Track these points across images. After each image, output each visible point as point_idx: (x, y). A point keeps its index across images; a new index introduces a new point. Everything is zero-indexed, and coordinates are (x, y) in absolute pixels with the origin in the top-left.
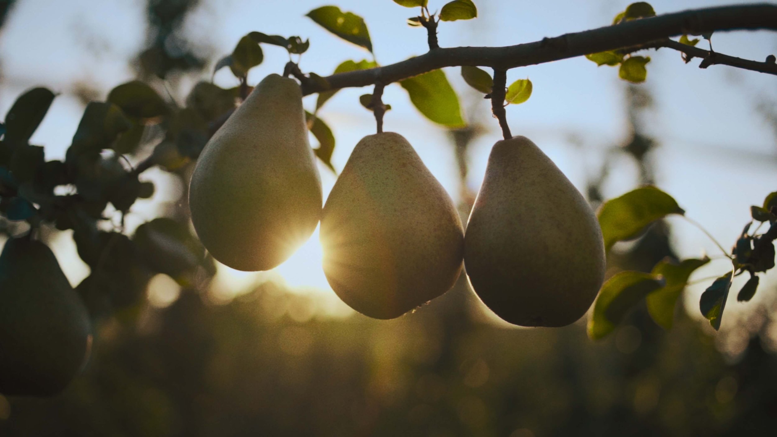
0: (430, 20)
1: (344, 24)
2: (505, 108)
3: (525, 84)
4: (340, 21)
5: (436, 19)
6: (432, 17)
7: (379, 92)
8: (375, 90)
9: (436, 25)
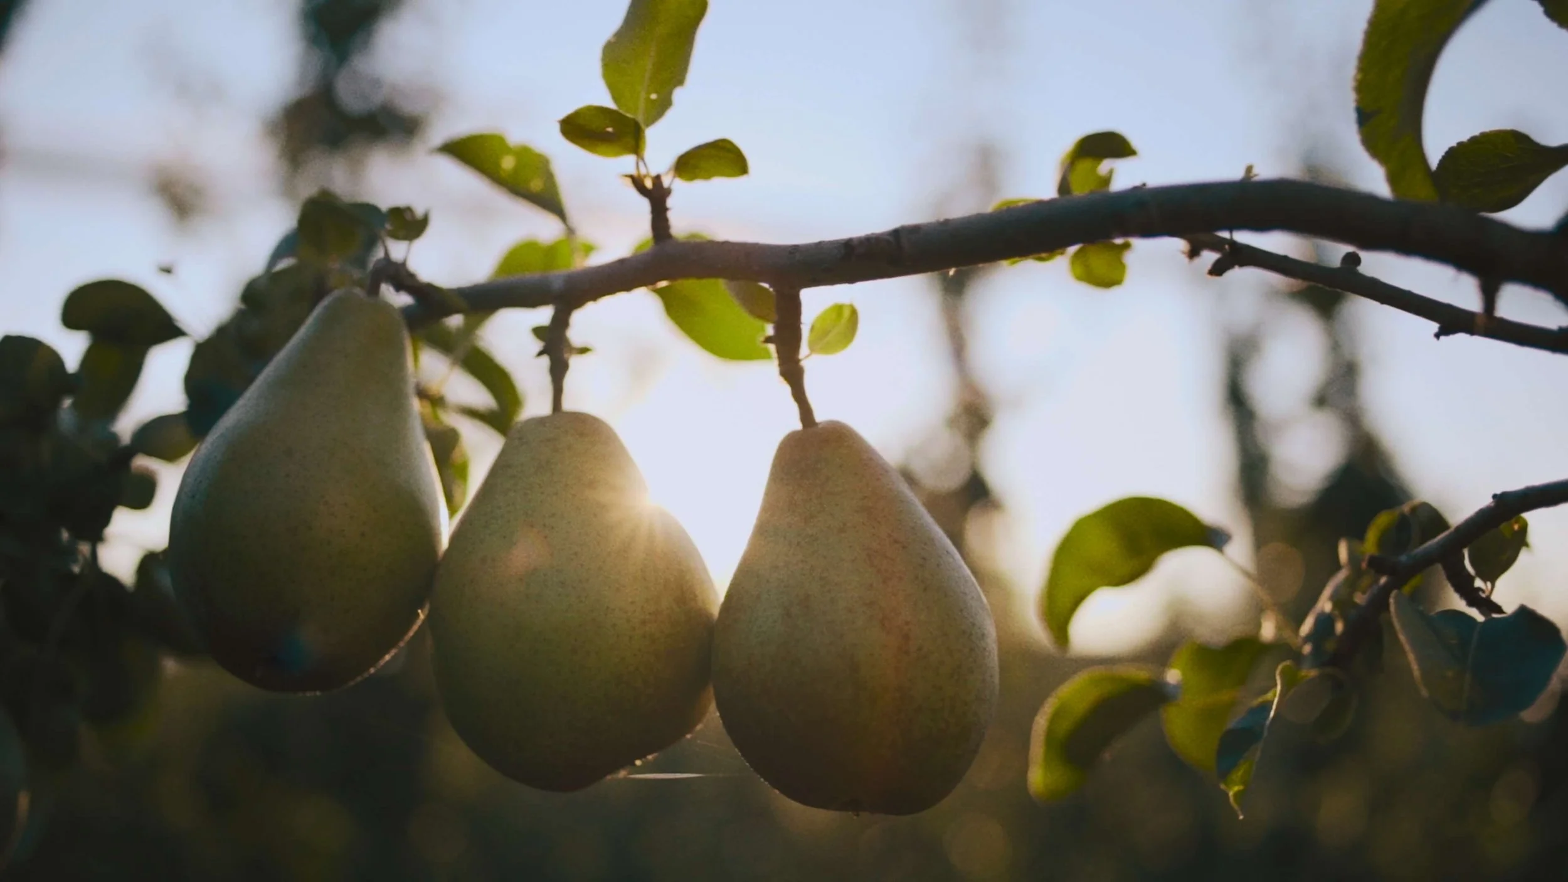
0: (654, 184)
1: (516, 170)
2: (803, 363)
3: (847, 313)
4: (508, 163)
5: (666, 182)
6: (657, 179)
7: (561, 322)
8: (555, 319)
9: (667, 192)
